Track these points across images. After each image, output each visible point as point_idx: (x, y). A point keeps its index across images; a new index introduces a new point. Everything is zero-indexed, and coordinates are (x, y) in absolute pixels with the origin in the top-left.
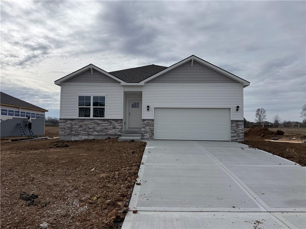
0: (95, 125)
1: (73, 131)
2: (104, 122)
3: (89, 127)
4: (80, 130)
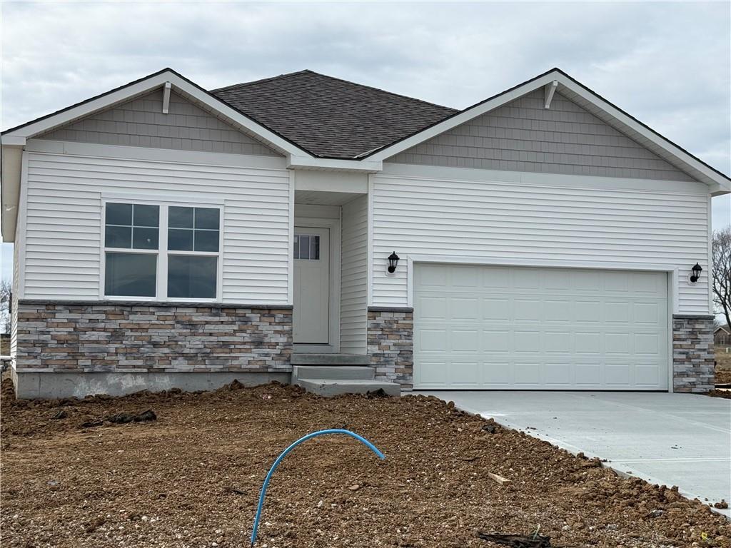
0: (179, 329)
1: (83, 354)
2: (217, 319)
3: (155, 339)
4: (113, 351)
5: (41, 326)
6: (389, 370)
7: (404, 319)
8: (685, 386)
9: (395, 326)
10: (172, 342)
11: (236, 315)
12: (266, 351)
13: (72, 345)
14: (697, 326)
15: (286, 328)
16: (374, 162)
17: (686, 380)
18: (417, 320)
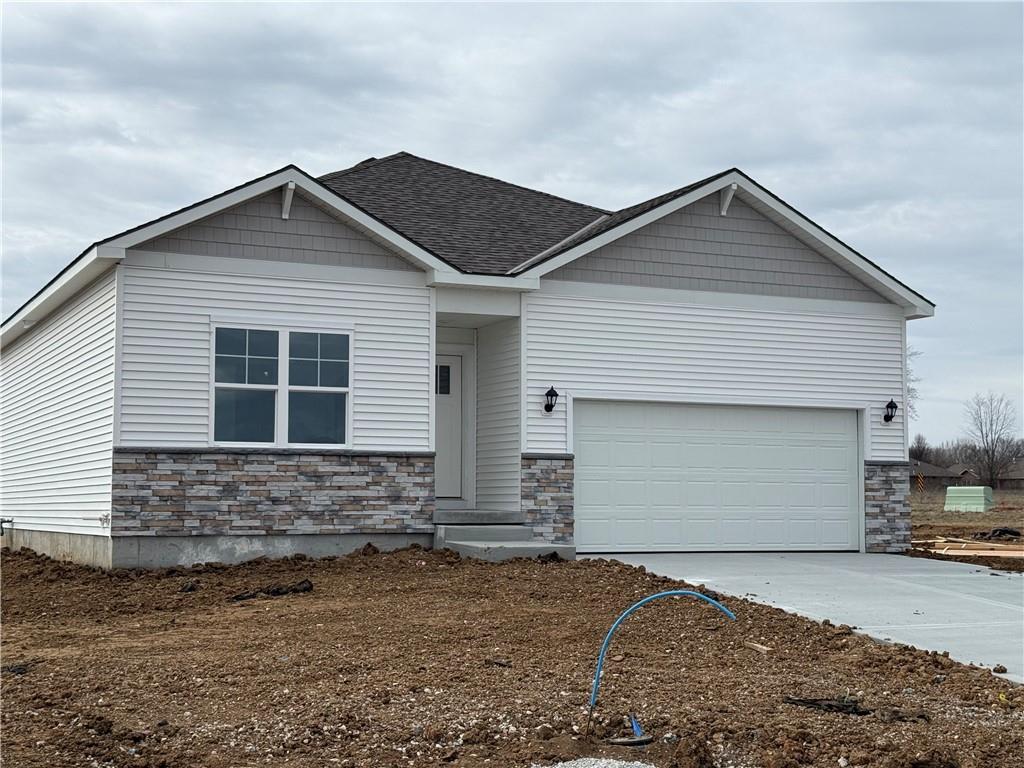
0: (303, 482)
1: (190, 513)
2: (346, 469)
3: (275, 494)
4: (225, 509)
5: (140, 478)
6: (546, 529)
7: (563, 468)
8: (878, 545)
9: (553, 477)
10: (294, 498)
11: (370, 464)
12: (406, 507)
13: (176, 502)
14: (892, 474)
15: (428, 479)
16: (530, 280)
17: (880, 538)
18: (578, 470)
